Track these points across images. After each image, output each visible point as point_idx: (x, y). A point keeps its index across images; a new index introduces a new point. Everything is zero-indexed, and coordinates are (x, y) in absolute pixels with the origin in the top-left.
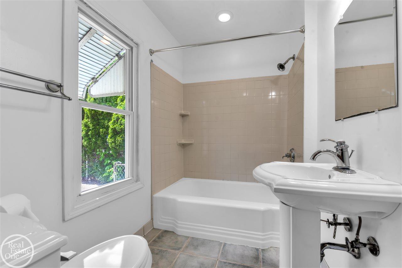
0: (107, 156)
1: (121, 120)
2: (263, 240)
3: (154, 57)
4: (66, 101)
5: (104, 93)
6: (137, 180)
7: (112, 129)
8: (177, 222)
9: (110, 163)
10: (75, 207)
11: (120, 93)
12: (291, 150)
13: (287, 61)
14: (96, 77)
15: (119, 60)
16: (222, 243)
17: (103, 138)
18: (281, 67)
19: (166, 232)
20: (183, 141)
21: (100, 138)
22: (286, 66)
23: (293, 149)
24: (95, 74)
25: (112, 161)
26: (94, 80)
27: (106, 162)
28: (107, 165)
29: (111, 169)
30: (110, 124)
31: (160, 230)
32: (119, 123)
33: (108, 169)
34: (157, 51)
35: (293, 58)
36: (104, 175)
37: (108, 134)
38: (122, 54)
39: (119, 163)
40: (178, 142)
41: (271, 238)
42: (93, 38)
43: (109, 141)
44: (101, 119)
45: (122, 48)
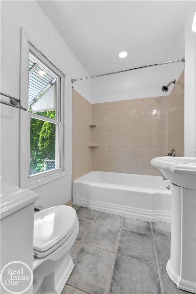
0: (38, 156)
1: (48, 131)
2: (153, 216)
3: (74, 84)
4: (22, 110)
5: (41, 109)
6: (63, 170)
7: (41, 137)
8: (89, 201)
9: (40, 161)
10: (27, 185)
11: (52, 109)
12: (172, 151)
13: (169, 85)
14: (36, 98)
15: (52, 86)
16: (122, 217)
17: (36, 144)
18: (165, 89)
19: (81, 207)
20: (92, 145)
21: (33, 143)
22: (169, 88)
23: (174, 150)
24: (35, 96)
25: (42, 159)
26: (35, 100)
27: (37, 160)
28: (38, 162)
29: (40, 165)
30: (40, 133)
31: (78, 206)
32: (46, 133)
33: (39, 165)
34: (76, 80)
35: (174, 82)
36: (36, 169)
37: (39, 141)
38: (53, 82)
39: (48, 160)
40: (89, 145)
41: (159, 215)
42: (36, 71)
43: (40, 146)
44: (34, 130)
45: (54, 77)
